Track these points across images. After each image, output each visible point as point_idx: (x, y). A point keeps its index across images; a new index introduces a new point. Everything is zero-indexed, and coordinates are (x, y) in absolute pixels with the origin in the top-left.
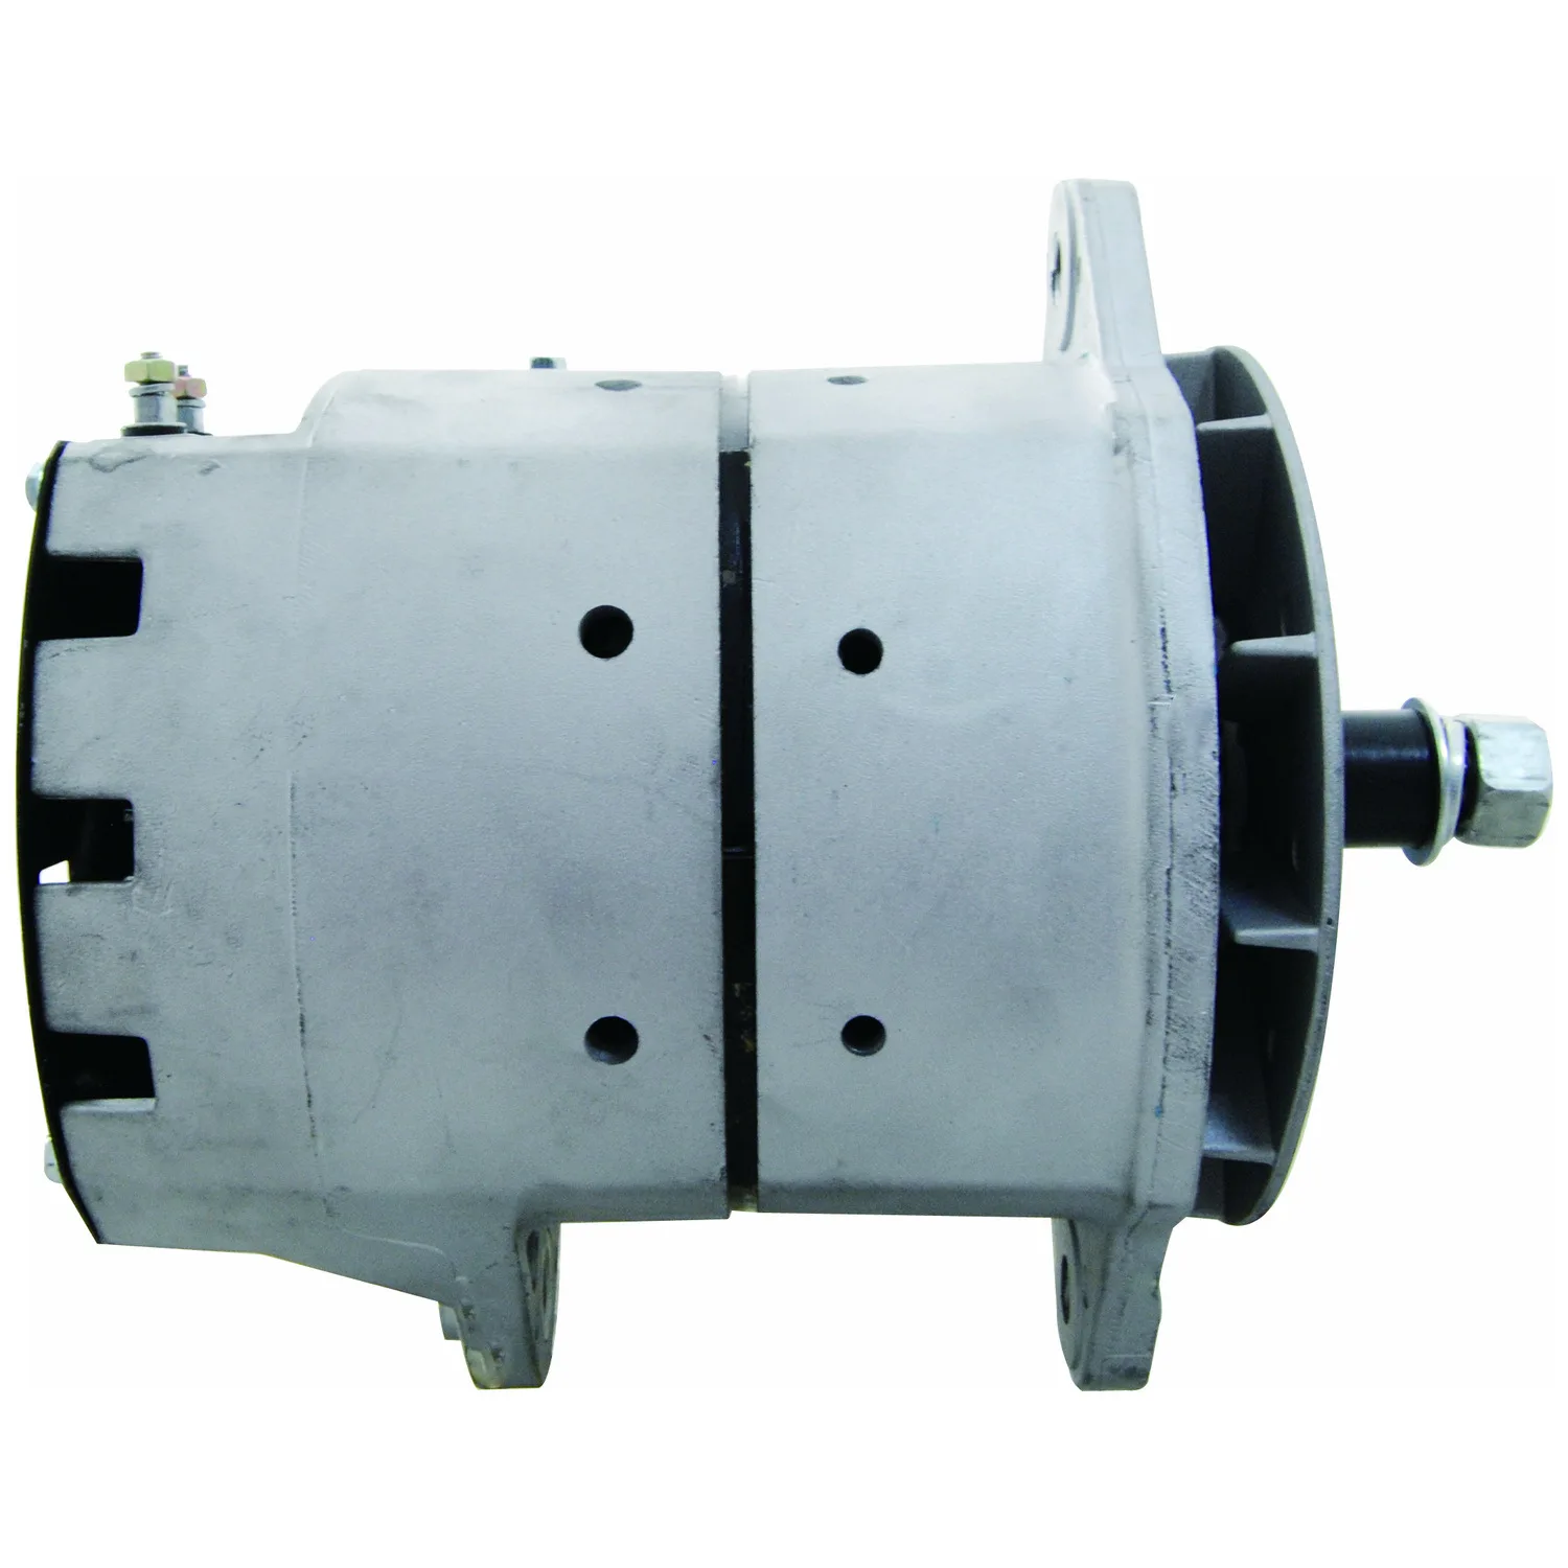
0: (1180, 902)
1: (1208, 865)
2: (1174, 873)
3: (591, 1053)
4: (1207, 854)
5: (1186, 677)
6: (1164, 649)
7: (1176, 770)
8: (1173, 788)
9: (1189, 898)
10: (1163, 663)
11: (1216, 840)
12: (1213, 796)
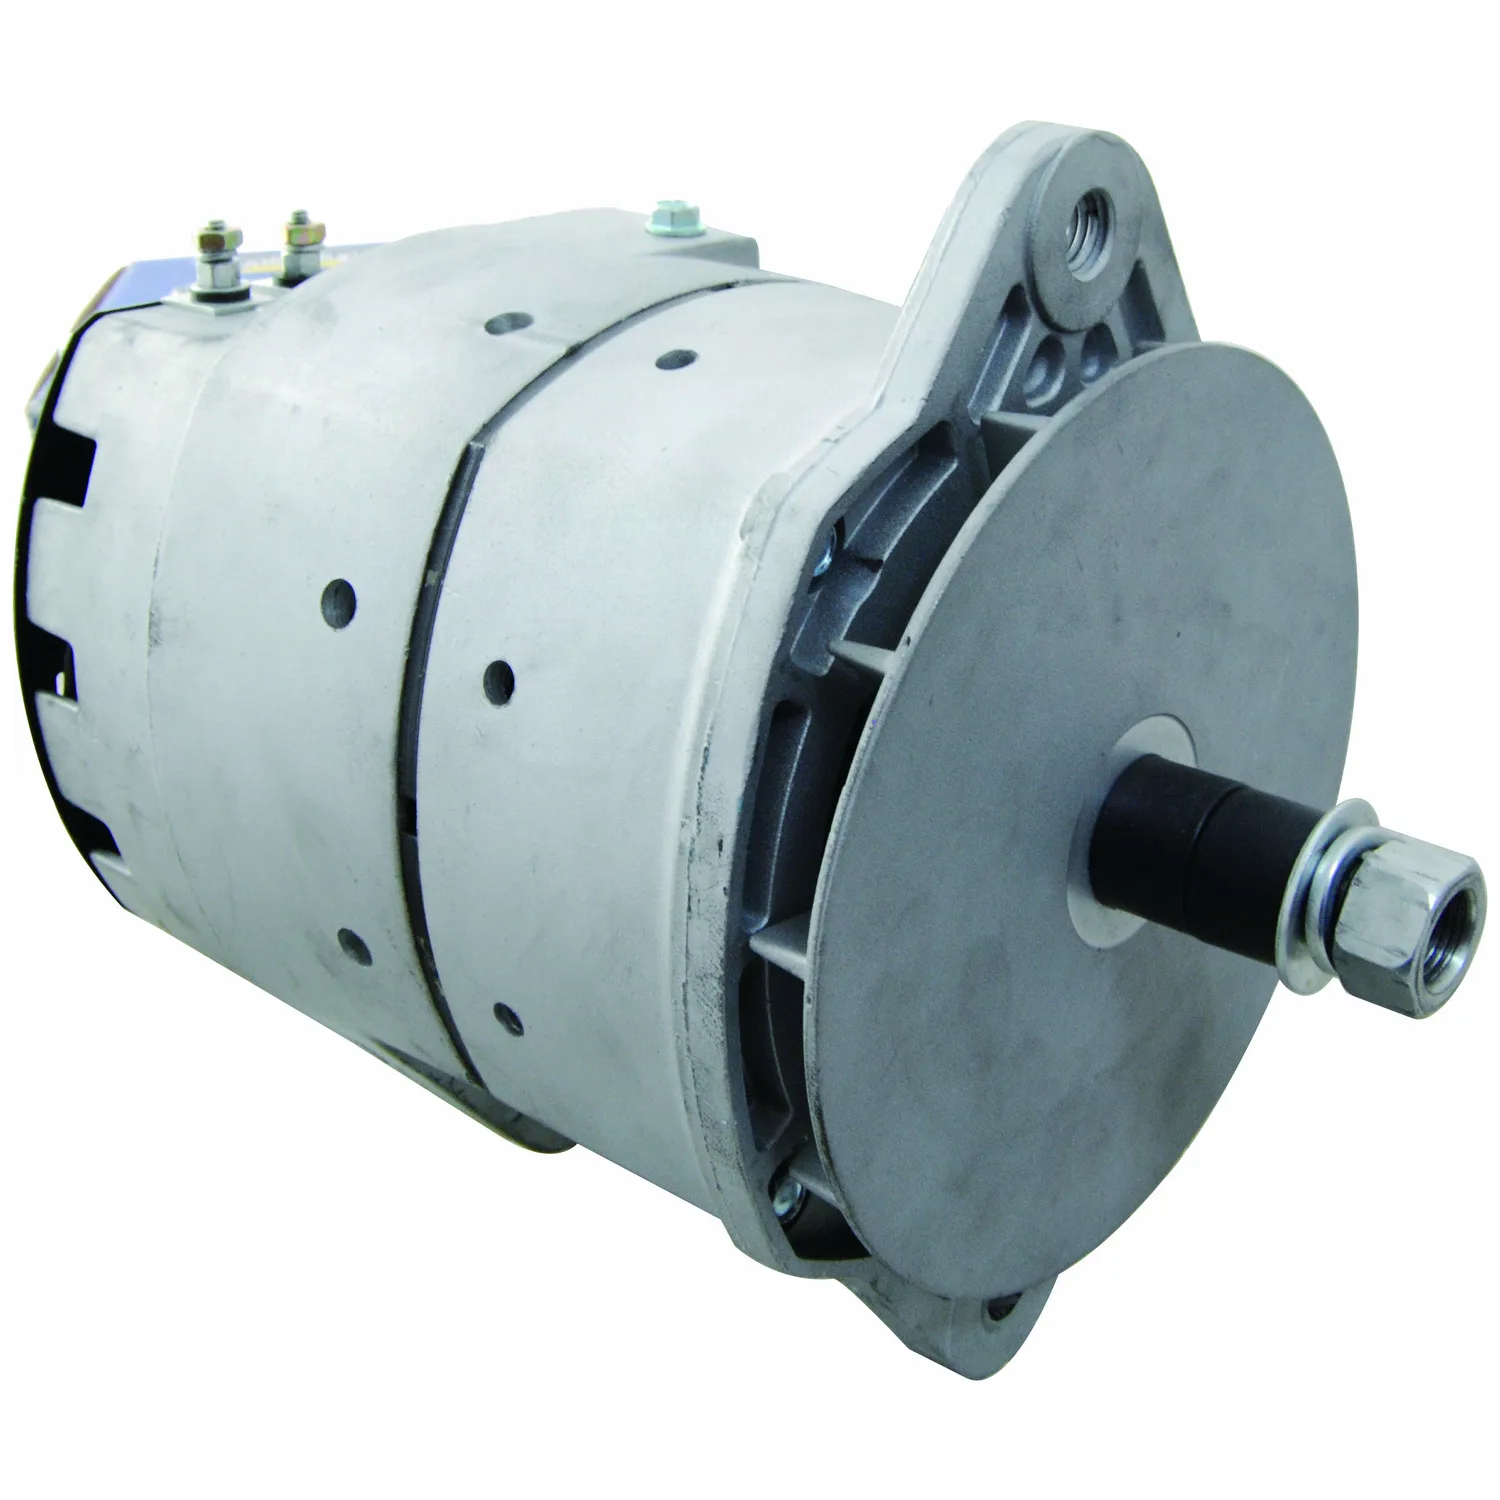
0: (695, 1017)
1: (715, 992)
2: (689, 988)
3: (344, 949)
4: (715, 983)
5: (714, 804)
6: (703, 769)
7: (693, 893)
8: (689, 909)
9: (702, 1016)
10: (699, 783)
11: (722, 973)
12: (721, 929)
